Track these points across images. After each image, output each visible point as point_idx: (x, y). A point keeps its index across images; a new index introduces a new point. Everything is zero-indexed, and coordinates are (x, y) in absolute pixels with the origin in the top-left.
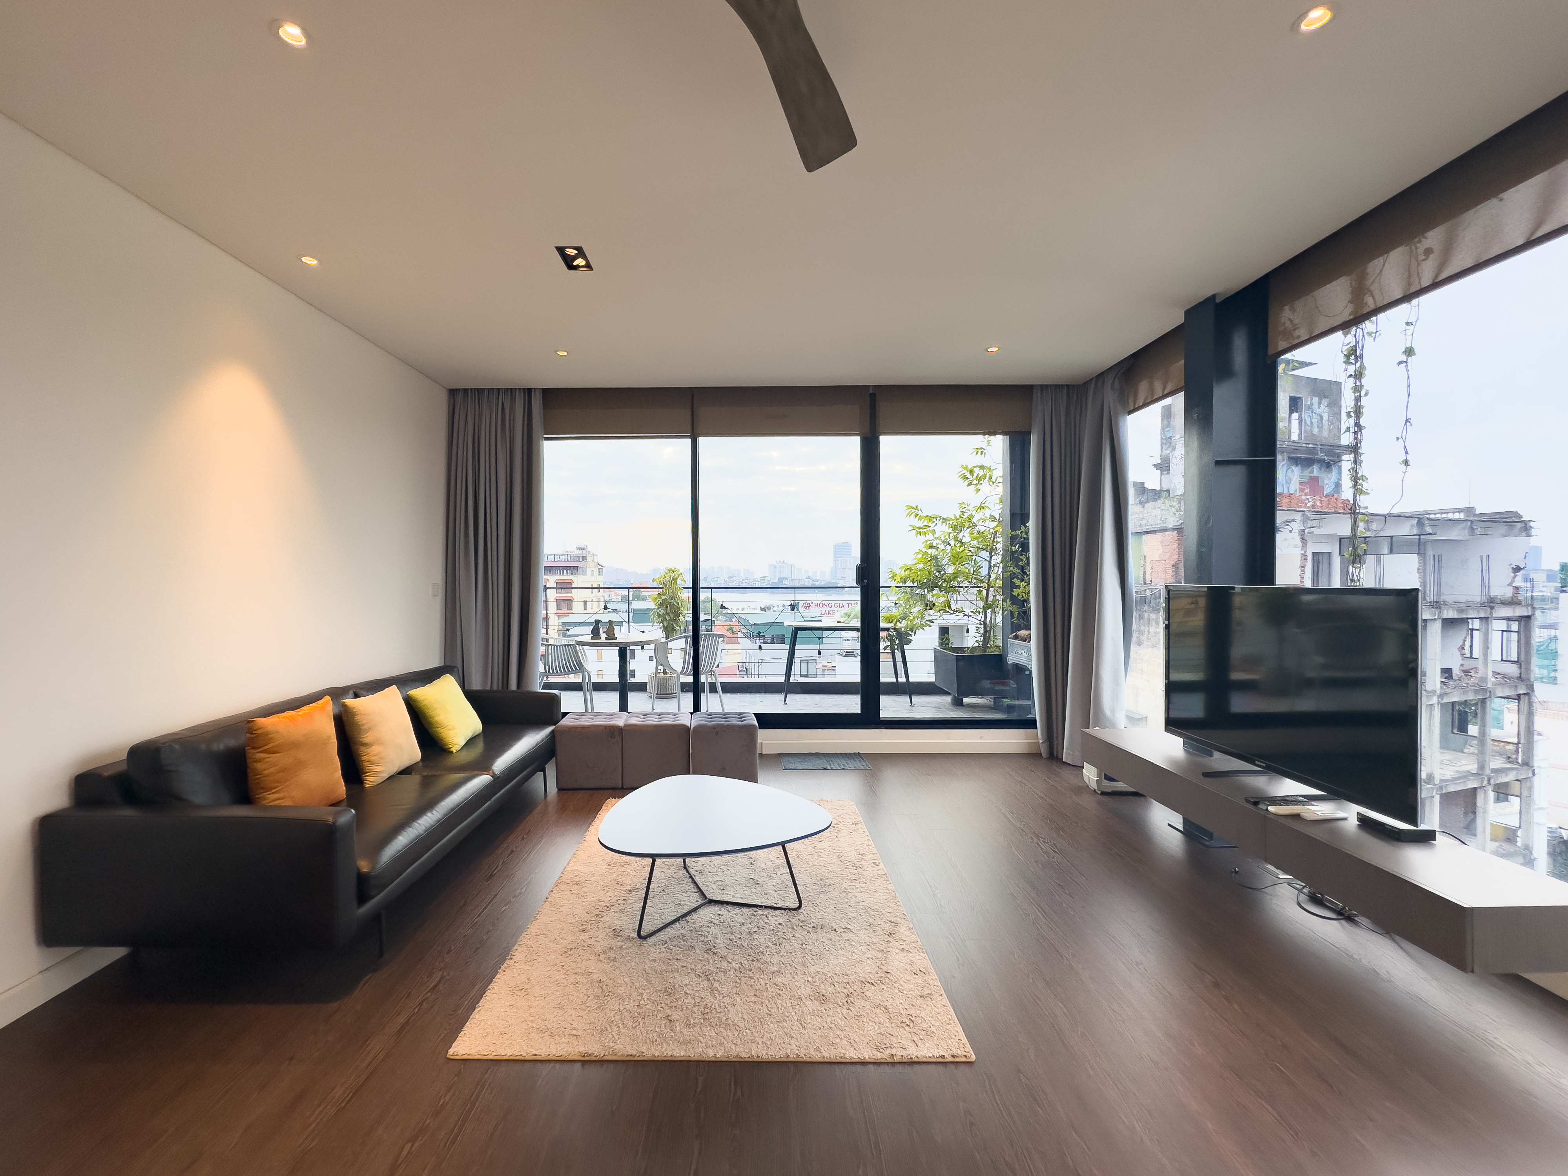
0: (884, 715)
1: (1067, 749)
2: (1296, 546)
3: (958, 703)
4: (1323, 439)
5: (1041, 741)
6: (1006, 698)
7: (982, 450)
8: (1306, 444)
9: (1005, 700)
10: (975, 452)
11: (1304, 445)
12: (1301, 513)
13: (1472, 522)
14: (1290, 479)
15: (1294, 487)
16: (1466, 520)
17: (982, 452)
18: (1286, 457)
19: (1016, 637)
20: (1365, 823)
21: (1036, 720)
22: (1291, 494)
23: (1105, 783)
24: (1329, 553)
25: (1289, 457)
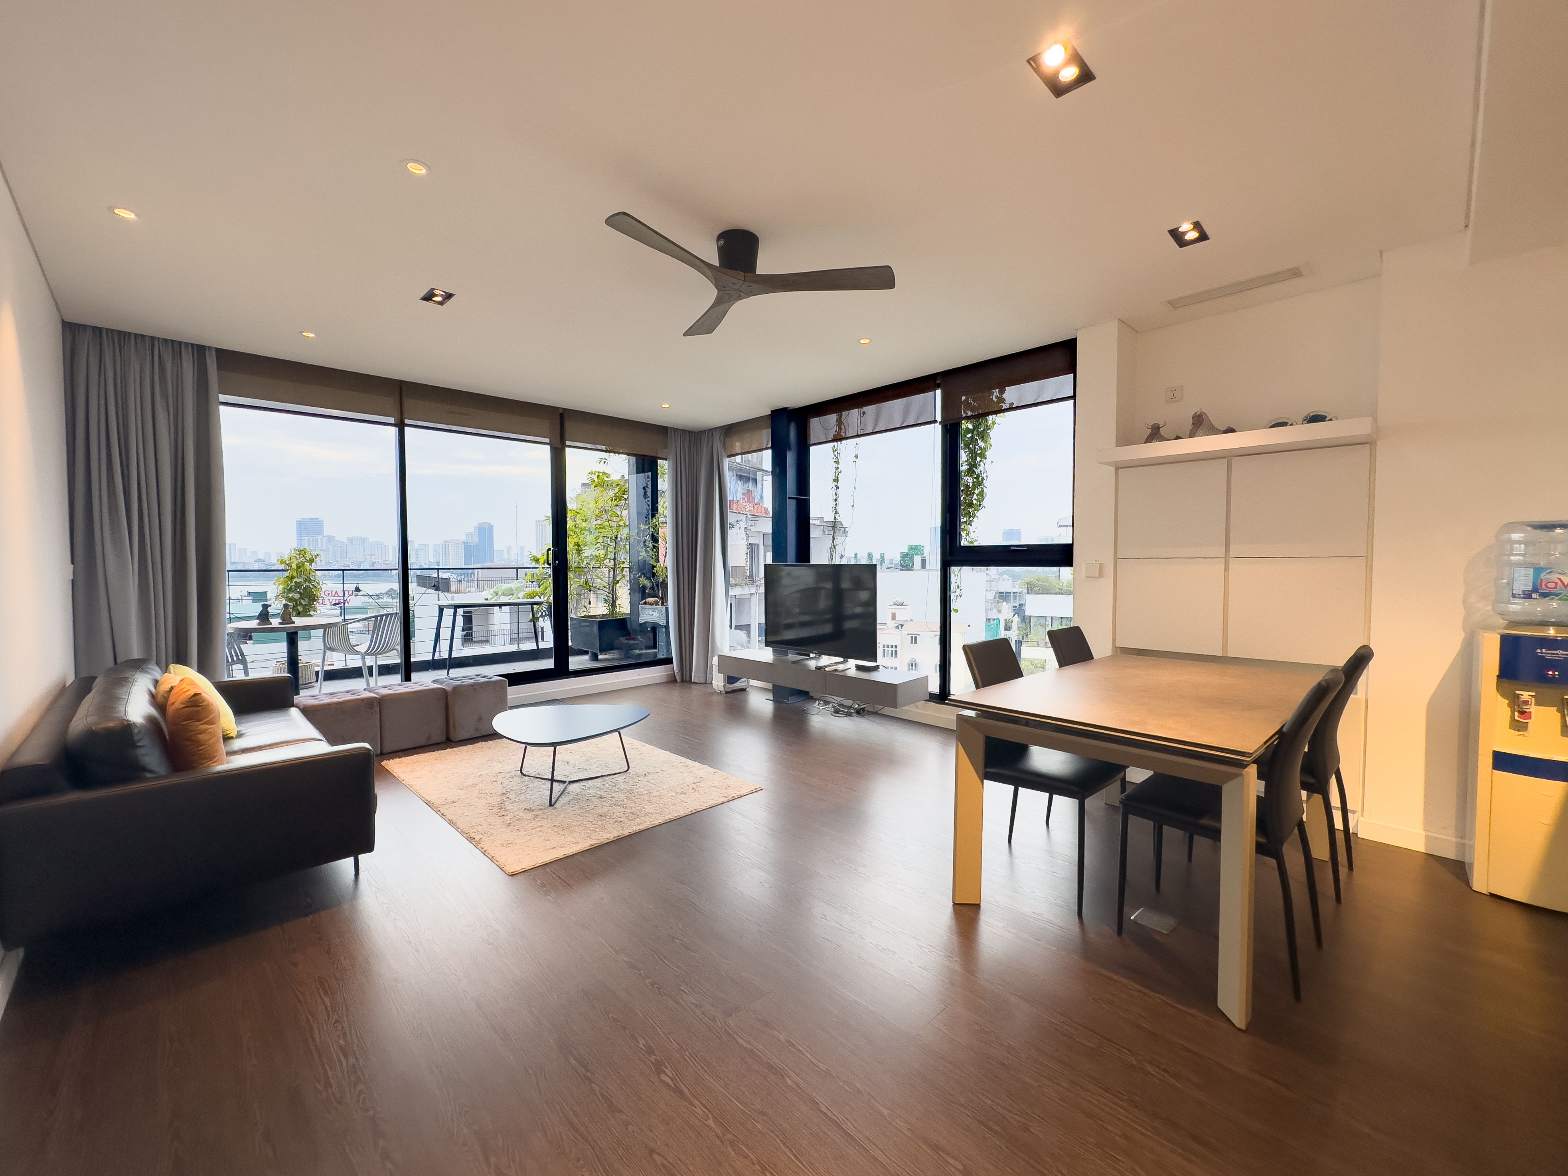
0: (572, 667)
1: (695, 673)
2: (743, 539)
3: (595, 658)
4: (754, 464)
5: (677, 672)
6: (636, 649)
7: (606, 460)
8: (745, 466)
9: (635, 651)
10: (599, 462)
11: (744, 467)
12: (745, 516)
13: (824, 526)
14: (737, 490)
15: (739, 496)
16: (821, 525)
17: (605, 462)
18: (735, 475)
19: (645, 603)
20: (859, 668)
21: (672, 658)
22: (738, 501)
23: (728, 686)
24: (758, 544)
25: (737, 475)
